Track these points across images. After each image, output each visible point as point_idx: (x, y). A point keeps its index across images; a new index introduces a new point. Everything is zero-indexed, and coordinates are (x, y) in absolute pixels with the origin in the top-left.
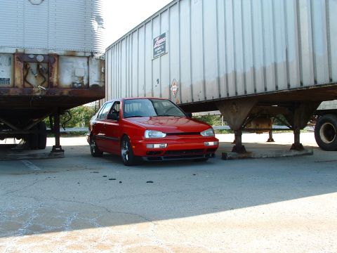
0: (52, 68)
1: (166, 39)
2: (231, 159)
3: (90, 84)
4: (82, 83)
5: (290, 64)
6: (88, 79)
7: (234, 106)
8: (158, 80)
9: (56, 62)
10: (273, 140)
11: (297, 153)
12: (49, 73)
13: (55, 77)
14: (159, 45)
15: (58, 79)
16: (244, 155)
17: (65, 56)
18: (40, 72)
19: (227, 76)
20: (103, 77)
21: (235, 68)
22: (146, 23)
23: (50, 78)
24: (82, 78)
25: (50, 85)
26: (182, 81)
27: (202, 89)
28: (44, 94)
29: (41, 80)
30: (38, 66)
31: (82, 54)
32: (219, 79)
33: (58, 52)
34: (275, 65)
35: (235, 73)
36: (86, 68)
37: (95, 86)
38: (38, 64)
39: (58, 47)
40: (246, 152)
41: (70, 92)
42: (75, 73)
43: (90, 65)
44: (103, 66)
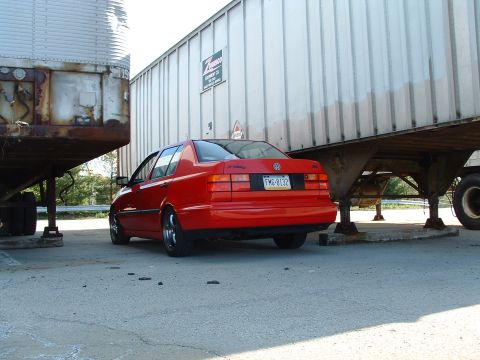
0: (40, 91)
1: (223, 59)
2: (334, 243)
3: (105, 119)
4: (91, 118)
5: (437, 84)
6: (101, 111)
7: (338, 159)
8: (210, 125)
9: (47, 82)
10: (382, 218)
11: (435, 233)
12: (36, 99)
13: (45, 106)
15: (50, 109)
16: (355, 237)
17: (62, 71)
18: (20, 97)
20: (126, 107)
21: (340, 98)
22: (190, 37)
23: (37, 108)
24: (91, 109)
25: (37, 119)
26: (250, 124)
27: (283, 134)
28: (26, 134)
29: (21, 111)
30: (16, 88)
31: (92, 69)
32: (312, 116)
33: (50, 65)
34: (411, 86)
35: (340, 105)
36: (98, 92)
37: (113, 123)
38: (17, 83)
39: (50, 56)
40: (357, 232)
41: (69, 132)
42: (78, 100)
43: (105, 88)
44: (126, 90)
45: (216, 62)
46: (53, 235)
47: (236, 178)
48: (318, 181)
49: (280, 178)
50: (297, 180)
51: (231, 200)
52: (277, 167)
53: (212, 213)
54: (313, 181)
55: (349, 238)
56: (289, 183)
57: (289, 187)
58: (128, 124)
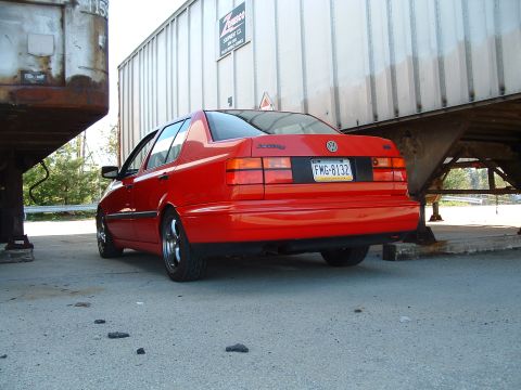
1: (247, 13)
2: (404, 257)
3: (68, 75)
4: (47, 73)
6: (63, 63)
7: (408, 139)
8: (230, 99)
10: (439, 218)
14: (231, 30)
16: (431, 248)
19: (392, 70)
20: (102, 58)
24: (47, 60)
27: (330, 107)
32: (372, 81)
35: (415, 61)
36: (57, 34)
37: (80, 81)
40: (435, 241)
41: (11, 93)
42: (27, 46)
43: (67, 27)
44: (101, 32)
45: (238, 18)
46: (20, 247)
47: (269, 163)
48: (391, 169)
49: (337, 164)
50: (362, 166)
51: (263, 197)
52: (332, 147)
53: (234, 217)
54: (385, 168)
55: (425, 249)
56: (350, 172)
57: (350, 177)
58: (105, 84)
